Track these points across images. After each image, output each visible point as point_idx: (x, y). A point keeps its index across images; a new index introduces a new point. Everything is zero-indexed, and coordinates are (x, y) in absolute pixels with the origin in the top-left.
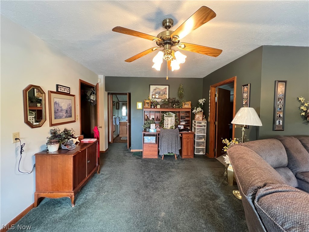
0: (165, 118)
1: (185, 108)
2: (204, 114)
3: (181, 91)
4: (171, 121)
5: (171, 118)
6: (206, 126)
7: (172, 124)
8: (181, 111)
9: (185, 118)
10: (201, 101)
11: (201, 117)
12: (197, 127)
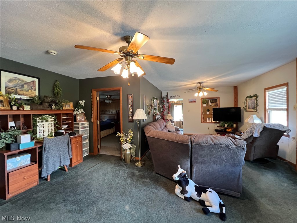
0: (38, 124)
1: (67, 110)
2: (85, 115)
3: (58, 89)
4: (48, 127)
5: (47, 123)
6: (88, 127)
7: (50, 130)
8: (62, 113)
9: (65, 122)
10: (82, 103)
11: (83, 118)
12: (82, 129)
